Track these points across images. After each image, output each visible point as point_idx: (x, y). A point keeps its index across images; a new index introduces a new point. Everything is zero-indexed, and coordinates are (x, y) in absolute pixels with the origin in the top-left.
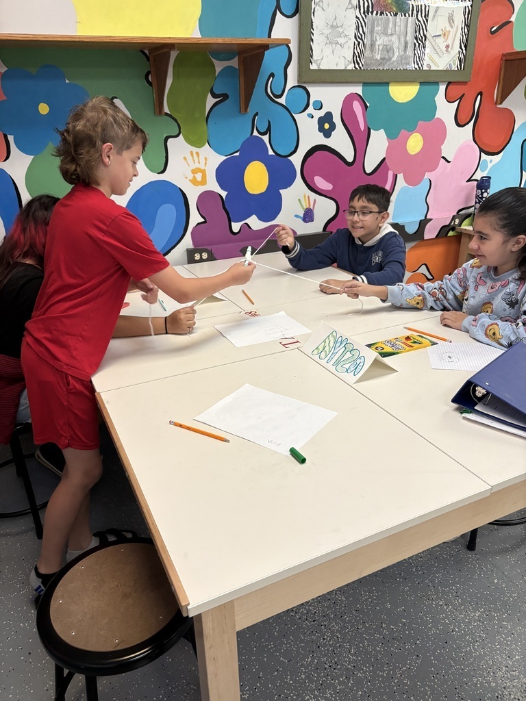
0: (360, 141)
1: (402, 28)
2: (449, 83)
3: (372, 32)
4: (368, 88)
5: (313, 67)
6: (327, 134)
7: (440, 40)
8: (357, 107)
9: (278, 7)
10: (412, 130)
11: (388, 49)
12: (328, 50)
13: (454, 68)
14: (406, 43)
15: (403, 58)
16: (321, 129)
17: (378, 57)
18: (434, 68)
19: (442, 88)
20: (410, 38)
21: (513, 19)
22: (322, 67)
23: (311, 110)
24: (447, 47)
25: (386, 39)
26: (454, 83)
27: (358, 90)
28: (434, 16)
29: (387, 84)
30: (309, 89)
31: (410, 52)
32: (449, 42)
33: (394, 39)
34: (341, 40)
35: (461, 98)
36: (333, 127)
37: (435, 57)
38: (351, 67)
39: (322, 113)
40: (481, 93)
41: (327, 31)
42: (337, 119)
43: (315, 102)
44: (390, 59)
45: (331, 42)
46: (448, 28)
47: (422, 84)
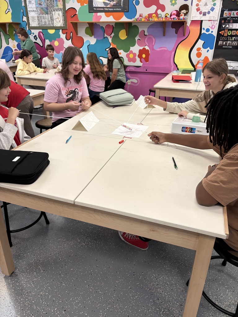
0: (43, 42)
1: (48, 17)
2: (62, 30)
3: (41, 19)
4: (43, 30)
5: (31, 26)
6: (36, 40)
7: (57, 20)
8: (41, 34)
9: (23, 15)
10: (55, 40)
11: (45, 22)
12: (33, 22)
13: (62, 26)
14: (49, 21)
15: (49, 24)
16: (35, 39)
17: (43, 24)
18: (57, 26)
19: (61, 31)
20: (50, 19)
21: (77, 13)
22: (32, 26)
23: (32, 34)
24: (59, 21)
25: (44, 20)
26: (64, 29)
27: (41, 30)
28: (54, 14)
29: (47, 29)
30: (31, 30)
31: (50, 22)
32: (60, 20)
33: (46, 20)
34: (35, 21)
35: (66, 33)
36: (37, 38)
37: (57, 23)
38: (38, 26)
39: (34, 35)
40: (72, 32)
41: (32, 19)
42: (37, 36)
43: (33, 33)
44: (46, 24)
45: (33, 21)
46: (59, 17)
47: (55, 29)
